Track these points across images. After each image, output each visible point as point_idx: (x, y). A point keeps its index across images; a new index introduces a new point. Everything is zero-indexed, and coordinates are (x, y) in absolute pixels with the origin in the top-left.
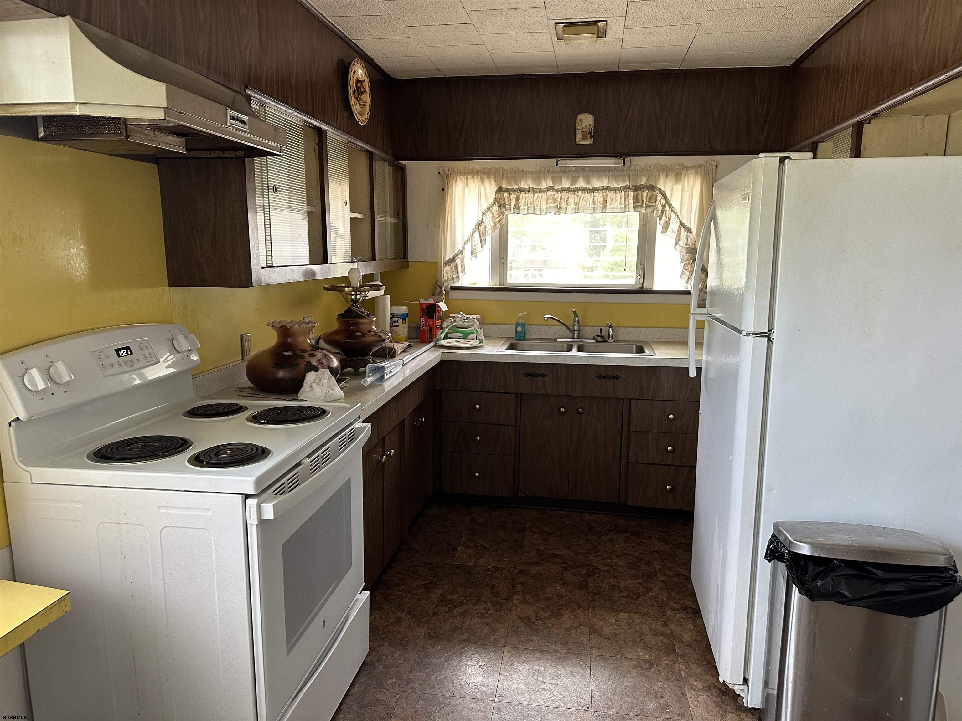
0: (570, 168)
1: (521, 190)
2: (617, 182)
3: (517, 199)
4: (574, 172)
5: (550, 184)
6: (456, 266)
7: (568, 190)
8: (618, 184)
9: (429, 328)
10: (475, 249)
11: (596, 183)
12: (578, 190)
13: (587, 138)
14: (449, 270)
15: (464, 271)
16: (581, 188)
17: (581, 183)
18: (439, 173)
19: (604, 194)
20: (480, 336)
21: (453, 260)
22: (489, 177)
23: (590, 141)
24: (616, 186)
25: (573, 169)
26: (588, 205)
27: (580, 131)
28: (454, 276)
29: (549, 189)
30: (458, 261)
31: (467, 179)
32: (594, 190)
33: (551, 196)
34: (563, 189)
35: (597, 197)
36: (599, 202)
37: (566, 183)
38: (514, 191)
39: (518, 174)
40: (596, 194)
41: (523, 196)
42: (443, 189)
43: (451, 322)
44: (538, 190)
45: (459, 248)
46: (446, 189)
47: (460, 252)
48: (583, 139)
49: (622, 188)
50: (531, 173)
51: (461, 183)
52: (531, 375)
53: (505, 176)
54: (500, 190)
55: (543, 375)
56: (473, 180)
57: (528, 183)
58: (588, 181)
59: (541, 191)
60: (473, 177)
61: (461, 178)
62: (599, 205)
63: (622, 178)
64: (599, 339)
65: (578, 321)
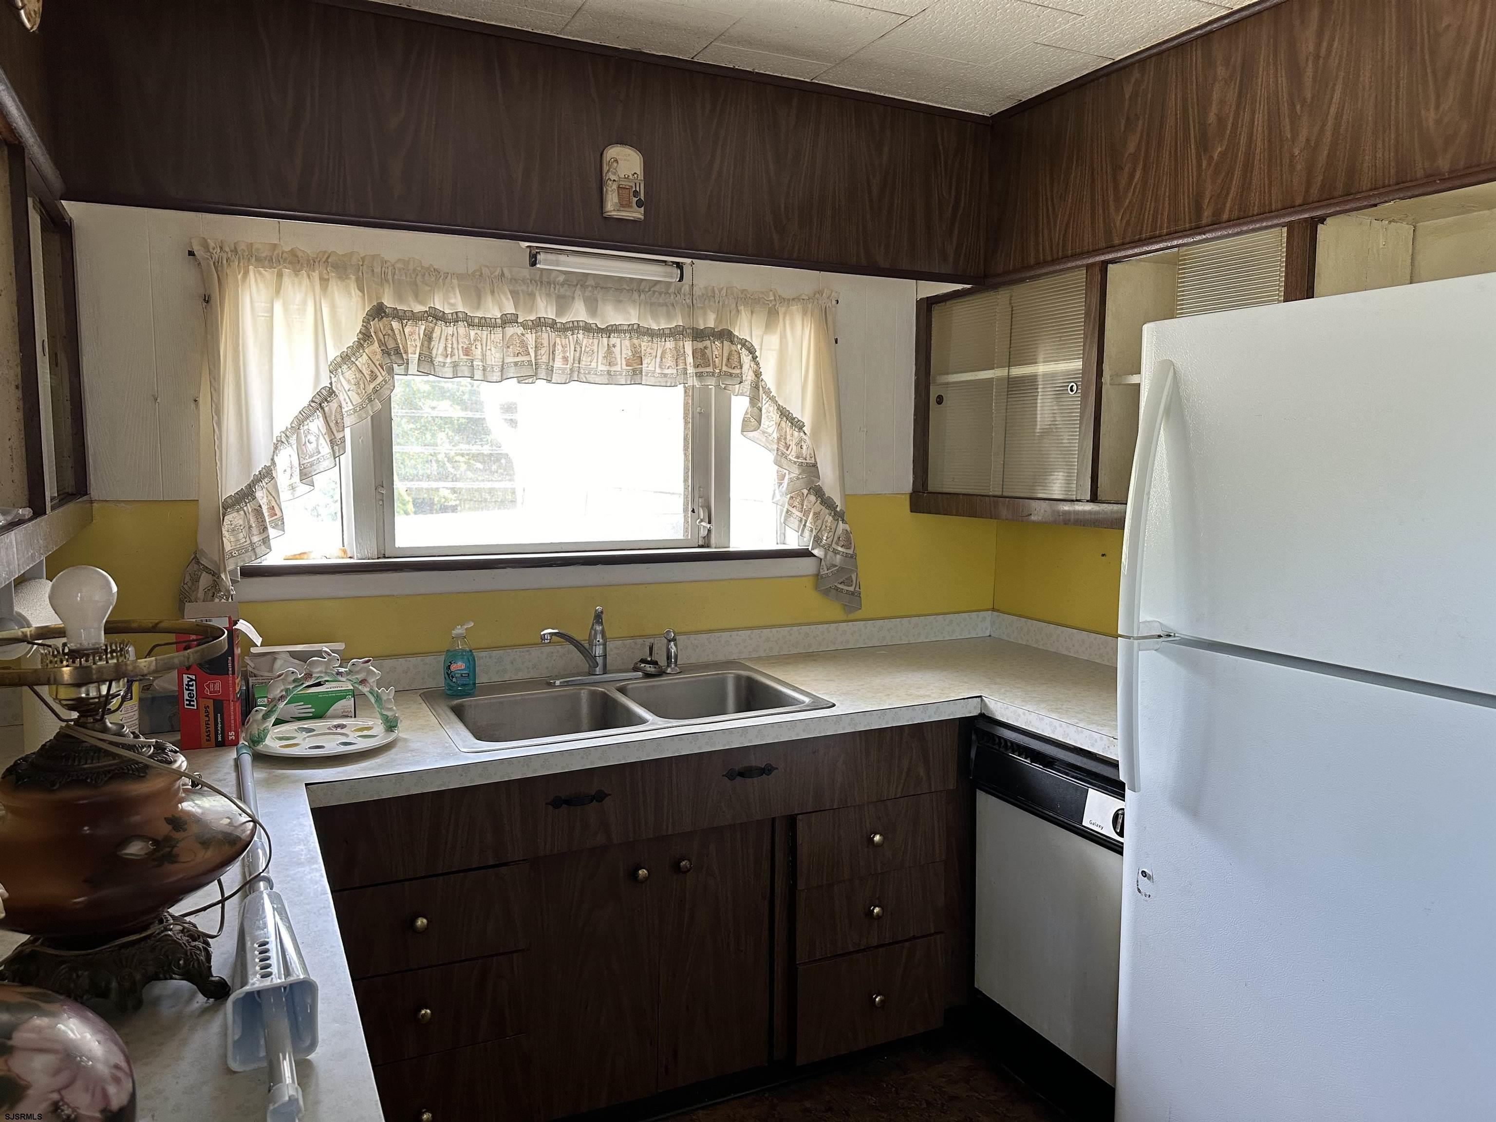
0: (554, 274)
1: (437, 316)
2: (655, 317)
3: (428, 337)
4: (562, 285)
5: (510, 309)
6: (258, 512)
7: (553, 325)
8: (658, 323)
9: (210, 703)
10: (312, 465)
11: (612, 316)
12: (572, 328)
13: (629, 205)
14: (241, 522)
15: (280, 524)
16: (581, 324)
17: (579, 312)
18: (191, 253)
19: (636, 341)
20: (390, 709)
21: (247, 494)
22: (343, 276)
23: (637, 214)
24: (655, 327)
25: (561, 278)
26: (594, 365)
27: (615, 186)
29: (507, 321)
30: (261, 495)
31: (280, 275)
32: (610, 330)
33: (515, 337)
34: (539, 324)
35: (618, 348)
36: (623, 360)
37: (545, 309)
38: (415, 318)
39: (423, 275)
40: (615, 340)
41: (441, 331)
42: (207, 300)
43: (294, 681)
44: (476, 321)
45: (261, 462)
46: (216, 296)
47: (268, 473)
48: (622, 205)
49: (667, 332)
50: (461, 277)
52: (568, 802)
53: (390, 277)
54: (379, 312)
55: (600, 797)
56: (296, 280)
57: (452, 301)
58: (592, 308)
59: (486, 323)
60: (297, 272)
61: (260, 273)
62: (624, 367)
63: (665, 308)
64: (650, 669)
65: (603, 633)
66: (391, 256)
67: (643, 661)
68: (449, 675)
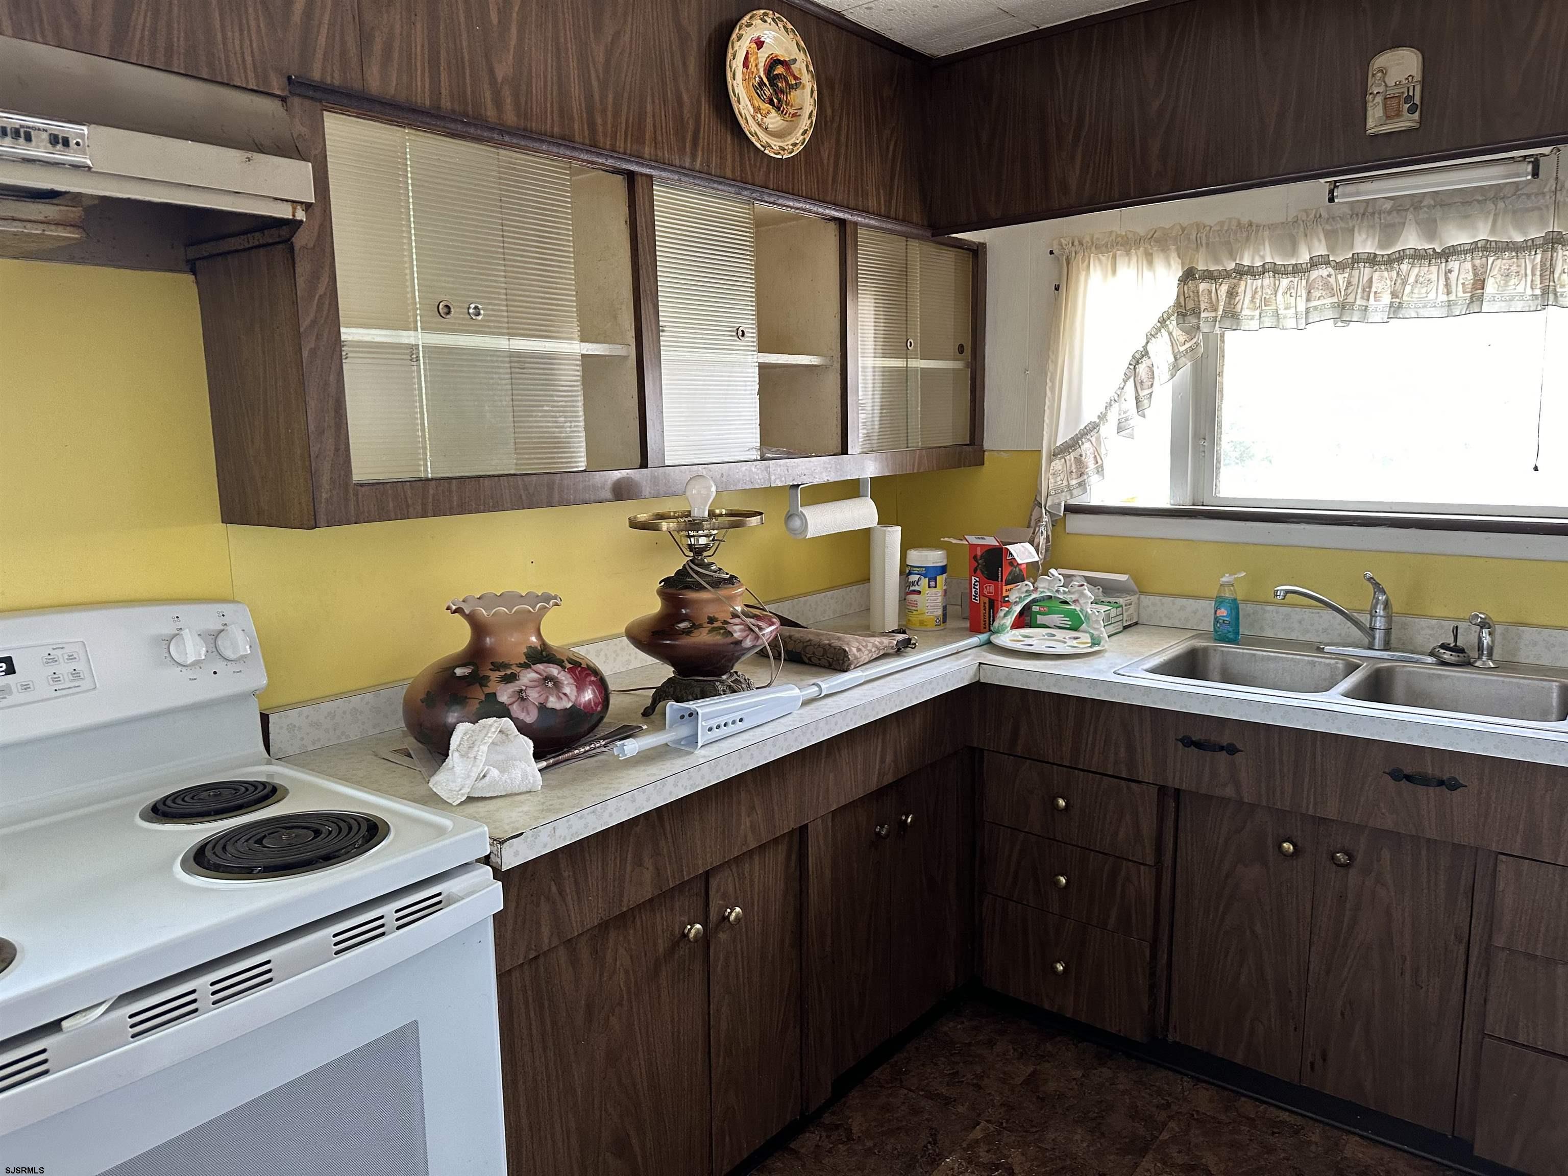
0: (1379, 203)
1: (1242, 272)
2: (1521, 228)
3: (1232, 294)
4: (1390, 213)
5: (1321, 250)
6: (1079, 461)
7: (1372, 260)
8: (1525, 234)
9: (987, 600)
10: (1127, 420)
11: (1457, 237)
12: (1400, 257)
13: (1398, 114)
14: (1060, 468)
15: (1100, 470)
16: (1408, 252)
17: (1411, 240)
18: (1051, 253)
19: (1477, 262)
20: (1097, 628)
21: (1073, 444)
22: (1164, 250)
23: (1407, 121)
24: (1519, 238)
25: (1388, 205)
26: (1432, 296)
27: (1379, 99)
28: (1074, 482)
29: (1314, 263)
30: (1086, 448)
31: (1114, 257)
32: (1448, 254)
33: (1320, 279)
34: (1356, 260)
35: (1454, 274)
36: (1460, 286)
37: (1365, 244)
38: (1226, 275)
39: (1236, 234)
40: (1454, 265)
41: (1247, 286)
42: (1057, 288)
43: (1027, 591)
44: (1290, 268)
45: (1089, 416)
46: (1063, 288)
47: (1093, 427)
48: (1388, 117)
49: (1538, 242)
50: (1272, 227)
51: (1098, 268)
52: (1199, 745)
53: (1204, 242)
54: (1188, 276)
56: (1127, 259)
57: (1262, 253)
58: (1431, 232)
59: (1296, 270)
60: (1128, 253)
61: (1099, 260)
62: (1460, 294)
63: (1536, 213)
64: (1447, 656)
65: (1387, 604)
66: (1210, 220)
67: (1443, 646)
68: (1216, 620)
